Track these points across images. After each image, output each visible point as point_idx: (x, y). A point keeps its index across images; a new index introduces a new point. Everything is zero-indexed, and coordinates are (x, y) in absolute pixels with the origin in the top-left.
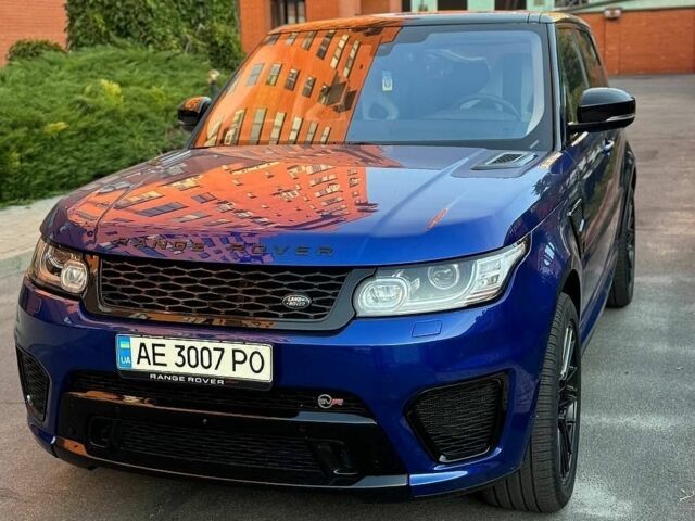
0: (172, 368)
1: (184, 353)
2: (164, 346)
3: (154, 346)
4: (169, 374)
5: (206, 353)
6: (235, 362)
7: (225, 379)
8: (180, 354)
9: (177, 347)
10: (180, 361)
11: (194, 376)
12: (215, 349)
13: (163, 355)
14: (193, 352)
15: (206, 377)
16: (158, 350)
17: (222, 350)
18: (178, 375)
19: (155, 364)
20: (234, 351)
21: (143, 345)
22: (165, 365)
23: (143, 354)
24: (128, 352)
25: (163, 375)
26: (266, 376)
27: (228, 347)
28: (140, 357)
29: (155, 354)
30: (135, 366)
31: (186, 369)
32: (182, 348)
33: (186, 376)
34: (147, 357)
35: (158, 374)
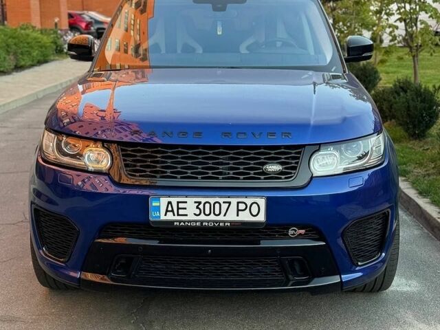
1: (201, 206)
2: (186, 202)
3: (178, 203)
4: (189, 221)
5: (217, 205)
6: (238, 210)
8: (197, 207)
9: (195, 202)
11: (208, 222)
12: (224, 202)
13: (185, 209)
14: (207, 205)
16: (181, 205)
17: (230, 203)
18: (196, 221)
19: (178, 215)
20: (238, 203)
21: (170, 203)
22: (186, 215)
23: (170, 209)
24: (158, 208)
25: (184, 222)
28: (167, 211)
29: (178, 208)
31: (202, 217)
32: (200, 203)
33: (202, 222)
34: (172, 211)
35: (180, 222)
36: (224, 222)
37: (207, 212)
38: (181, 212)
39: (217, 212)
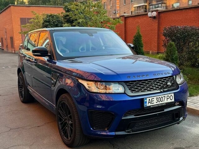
0: (155, 104)
1: (158, 99)
2: (154, 99)
3: (152, 99)
4: (155, 105)
5: (162, 98)
7: (166, 103)
8: (157, 100)
10: (157, 101)
11: (160, 104)
15: (162, 104)
16: (153, 100)
17: (165, 97)
18: (156, 105)
19: (152, 103)
21: (149, 100)
23: (149, 102)
26: (173, 100)
27: (166, 96)
28: (149, 103)
29: (152, 101)
30: (148, 105)
31: (158, 103)
32: (157, 98)
33: (158, 104)
34: (150, 102)
35: (152, 106)
36: (164, 103)
37: (159, 101)
38: (153, 102)
39: (162, 101)
